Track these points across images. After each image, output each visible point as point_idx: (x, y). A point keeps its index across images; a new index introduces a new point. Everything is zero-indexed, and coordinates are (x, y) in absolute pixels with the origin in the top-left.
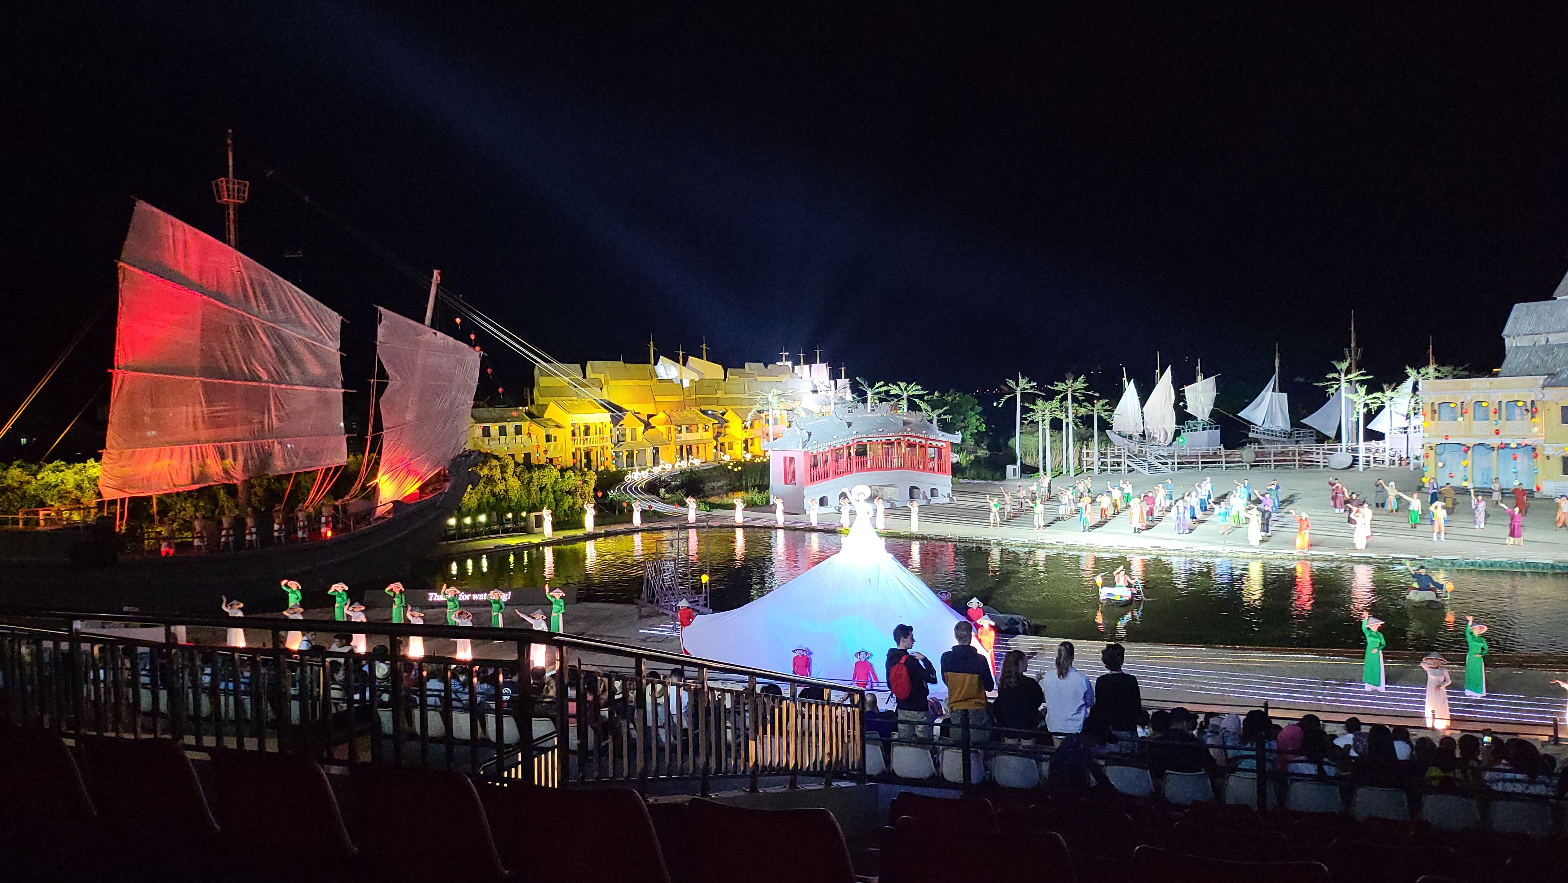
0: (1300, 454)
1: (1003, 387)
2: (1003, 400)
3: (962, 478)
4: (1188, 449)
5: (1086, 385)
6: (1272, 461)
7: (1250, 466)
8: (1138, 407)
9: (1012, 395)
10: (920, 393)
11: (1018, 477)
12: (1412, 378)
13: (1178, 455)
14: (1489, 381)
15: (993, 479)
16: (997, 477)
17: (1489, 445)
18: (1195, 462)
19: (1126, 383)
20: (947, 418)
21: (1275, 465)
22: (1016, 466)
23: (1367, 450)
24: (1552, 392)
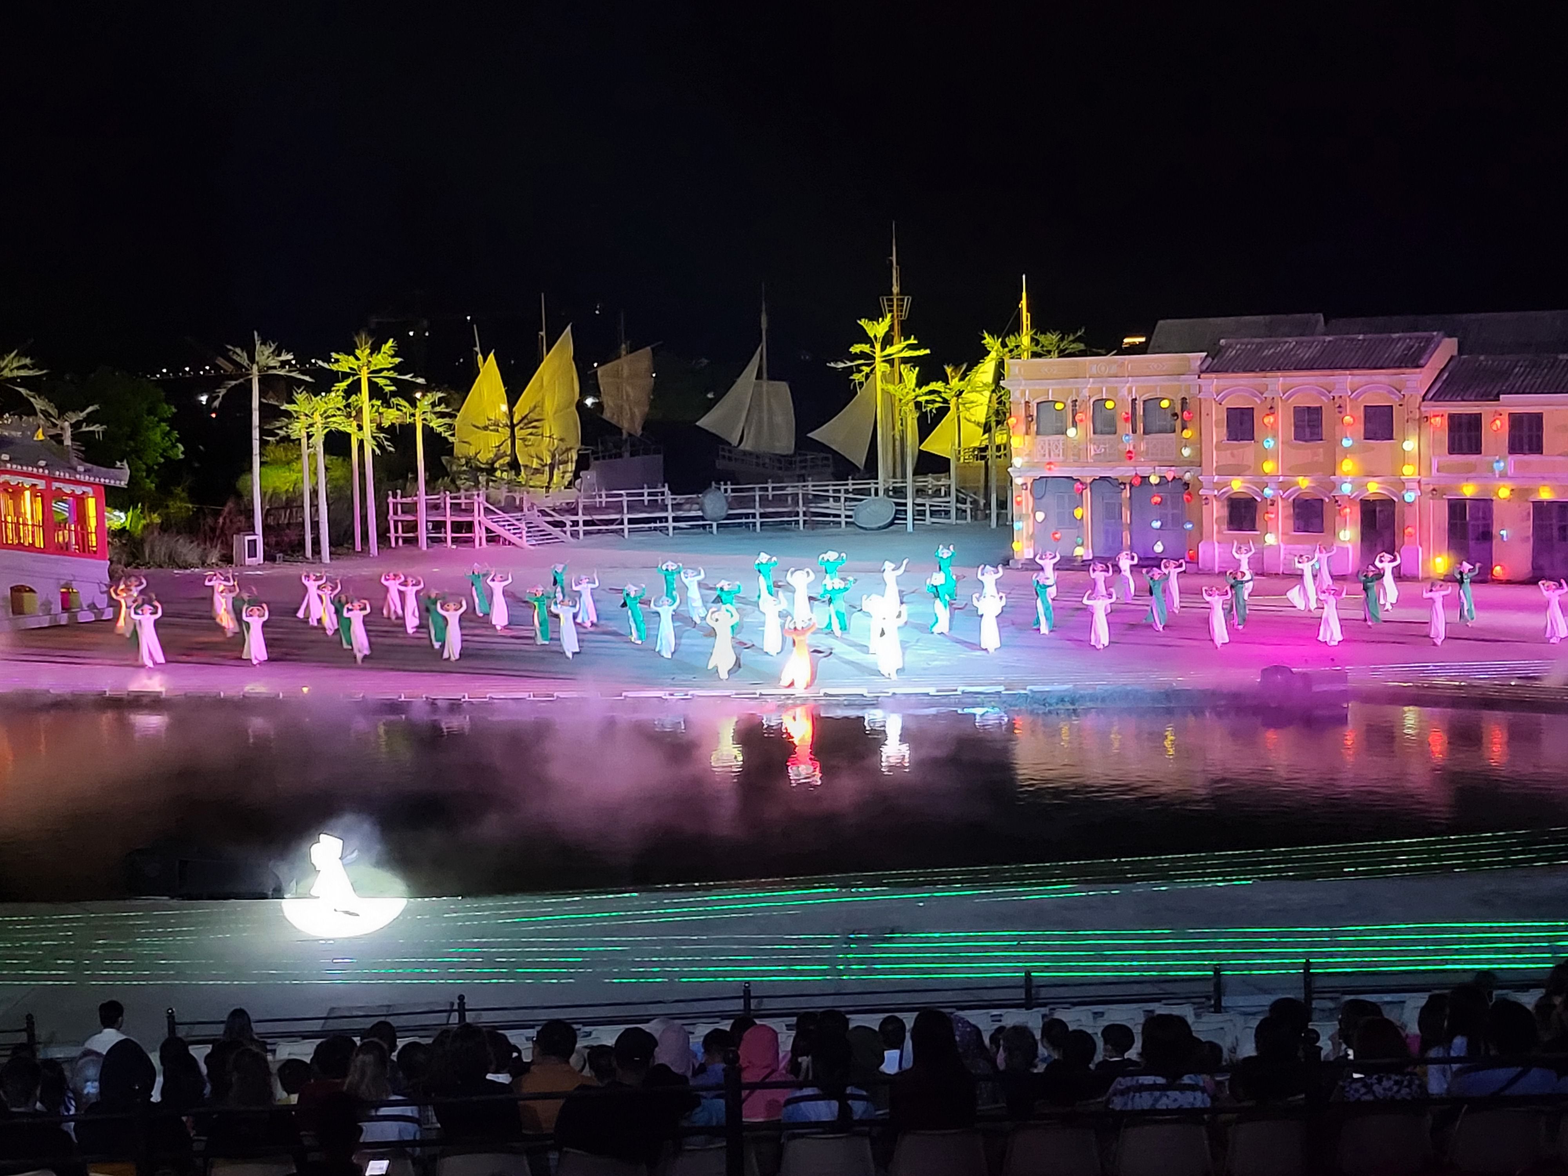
0: (806, 501)
1: (220, 361)
2: (222, 392)
3: (134, 565)
4: (603, 493)
5: (397, 360)
6: (758, 516)
7: (719, 526)
8: (504, 408)
9: (241, 380)
10: (31, 373)
11: (259, 560)
12: (993, 355)
13: (585, 507)
14: (1115, 362)
15: (203, 564)
16: (213, 561)
17: (1117, 479)
18: (616, 520)
19: (480, 357)
20: (93, 432)
21: (762, 524)
22: (255, 534)
23: (920, 492)
24: (1213, 383)
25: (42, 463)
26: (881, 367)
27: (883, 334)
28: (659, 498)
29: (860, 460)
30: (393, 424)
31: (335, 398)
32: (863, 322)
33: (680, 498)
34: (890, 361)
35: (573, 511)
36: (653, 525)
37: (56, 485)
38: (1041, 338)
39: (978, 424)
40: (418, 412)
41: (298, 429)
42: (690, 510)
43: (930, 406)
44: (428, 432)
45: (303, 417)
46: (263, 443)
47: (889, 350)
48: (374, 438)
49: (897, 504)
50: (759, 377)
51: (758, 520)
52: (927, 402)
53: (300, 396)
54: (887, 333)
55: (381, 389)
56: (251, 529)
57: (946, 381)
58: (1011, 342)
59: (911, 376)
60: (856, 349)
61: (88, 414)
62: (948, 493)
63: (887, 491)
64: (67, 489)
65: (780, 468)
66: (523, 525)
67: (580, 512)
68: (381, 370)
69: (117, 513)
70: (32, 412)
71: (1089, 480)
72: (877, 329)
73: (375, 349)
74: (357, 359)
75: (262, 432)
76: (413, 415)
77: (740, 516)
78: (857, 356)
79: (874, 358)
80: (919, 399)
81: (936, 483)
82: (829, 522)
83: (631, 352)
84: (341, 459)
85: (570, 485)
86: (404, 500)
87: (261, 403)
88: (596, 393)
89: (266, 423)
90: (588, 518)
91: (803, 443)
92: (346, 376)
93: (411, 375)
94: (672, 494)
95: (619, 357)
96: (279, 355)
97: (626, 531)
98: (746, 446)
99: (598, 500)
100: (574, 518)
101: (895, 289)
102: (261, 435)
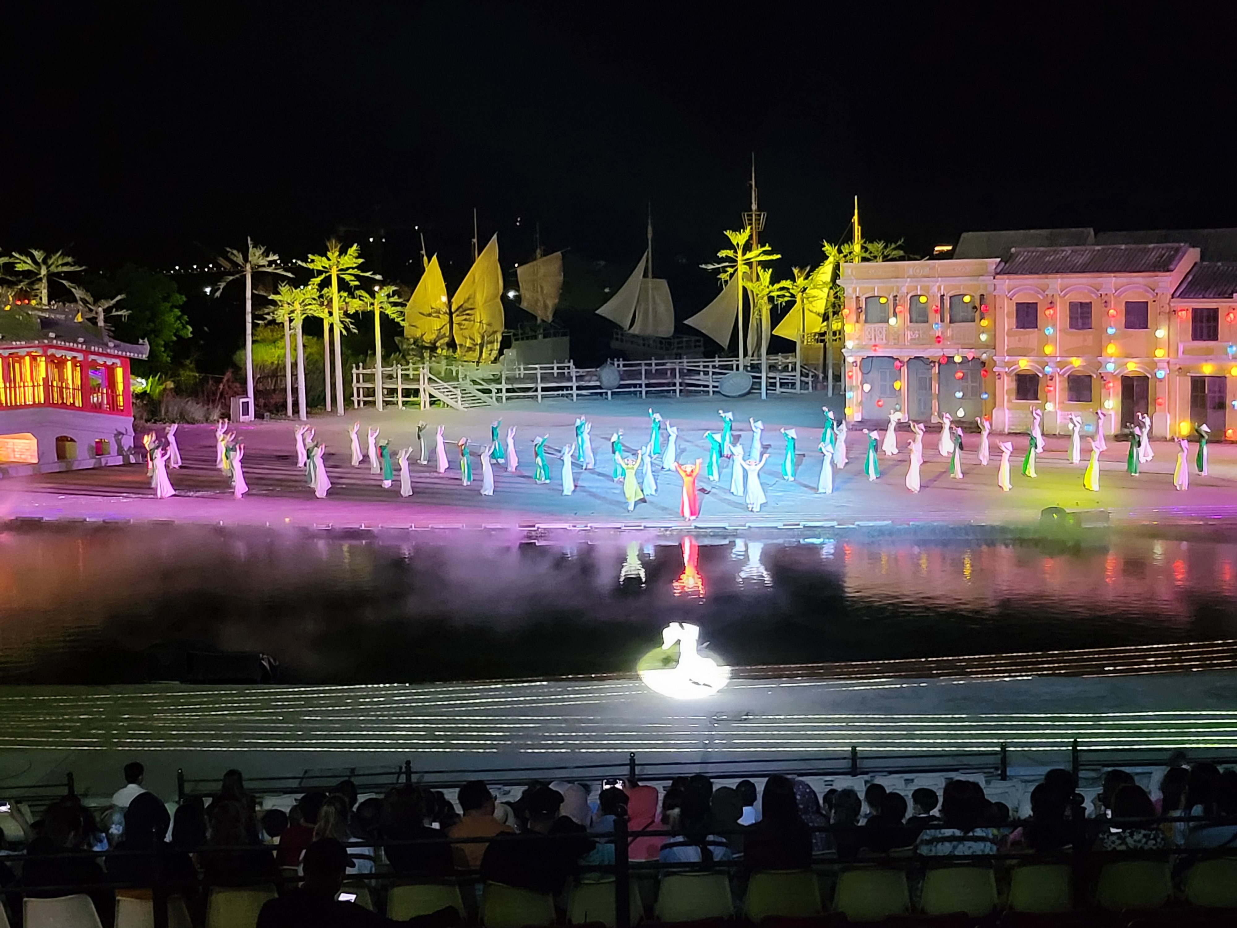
0: (682, 374)
1: (221, 261)
2: (222, 285)
3: (153, 421)
4: (522, 367)
5: (361, 261)
6: (644, 386)
7: (613, 393)
8: (444, 299)
9: (237, 276)
10: (72, 269)
11: (251, 417)
12: (831, 259)
13: (507, 379)
14: (928, 265)
15: (207, 420)
16: (215, 418)
17: (928, 359)
18: (532, 388)
19: (425, 258)
20: (121, 316)
21: (647, 392)
22: (247, 397)
23: (772, 368)
24: (1005, 283)
25: (81, 340)
26: (742, 268)
27: (743, 242)
28: (566, 371)
29: (725, 343)
30: (357, 311)
31: (311, 290)
32: (728, 233)
33: (582, 371)
34: (749, 264)
35: (498, 381)
36: (560, 392)
37: (92, 357)
38: (870, 246)
39: (819, 314)
40: (376, 302)
41: (282, 315)
42: (590, 381)
43: (781, 300)
44: (384, 317)
45: (286, 305)
46: (255, 326)
47: (748, 255)
48: (342, 322)
49: (754, 377)
50: (645, 275)
51: (644, 389)
52: (778, 296)
53: (284, 289)
54: (747, 242)
55: (348, 283)
56: (245, 393)
57: (793, 280)
58: (845, 249)
59: (766, 276)
60: (722, 254)
61: (117, 302)
62: (794, 369)
63: (745, 367)
64: (101, 360)
65: (662, 348)
66: (458, 392)
67: (503, 382)
68: (348, 269)
69: (139, 380)
70: (74, 300)
71: (906, 359)
72: (739, 238)
73: (343, 252)
74: (329, 259)
75: (254, 317)
76: (372, 304)
77: (629, 386)
78: (723, 260)
79: (736, 261)
80: (772, 294)
81: (784, 361)
82: (700, 392)
83: (545, 255)
84: (315, 339)
85: (496, 360)
86: (365, 371)
87: (253, 294)
88: (517, 288)
89: (256, 310)
90: (510, 386)
91: (681, 329)
92: (320, 273)
93: (371, 273)
94: (576, 368)
95: (535, 259)
96: (268, 256)
97: (540, 397)
98: (636, 330)
99: (517, 372)
100: (499, 386)
101: (754, 207)
102: (253, 319)
